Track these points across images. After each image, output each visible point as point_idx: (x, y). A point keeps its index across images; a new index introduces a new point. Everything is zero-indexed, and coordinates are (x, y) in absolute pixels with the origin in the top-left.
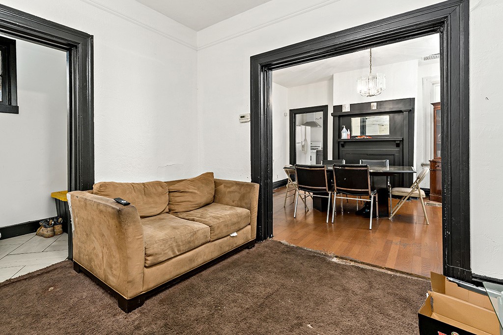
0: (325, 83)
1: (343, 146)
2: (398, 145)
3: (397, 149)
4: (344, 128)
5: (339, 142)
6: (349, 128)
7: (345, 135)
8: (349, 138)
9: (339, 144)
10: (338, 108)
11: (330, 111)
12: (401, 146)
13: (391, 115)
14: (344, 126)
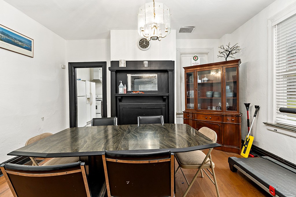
0: (104, 41)
1: (120, 100)
2: (164, 100)
3: (164, 103)
4: (121, 83)
5: (116, 97)
6: (125, 83)
7: (122, 90)
8: (126, 93)
9: (117, 99)
10: (115, 63)
11: (109, 65)
12: (167, 100)
13: (159, 73)
14: (121, 81)
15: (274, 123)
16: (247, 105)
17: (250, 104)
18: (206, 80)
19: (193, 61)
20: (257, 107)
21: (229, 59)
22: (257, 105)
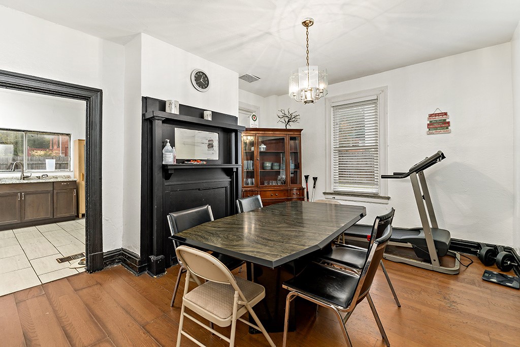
3: (229, 179)
4: (169, 144)
8: (175, 163)
13: (220, 133)
14: (168, 141)
15: (332, 191)
16: (307, 177)
17: (308, 176)
18: (264, 148)
19: (252, 122)
20: (315, 179)
21: (288, 127)
22: (315, 177)
